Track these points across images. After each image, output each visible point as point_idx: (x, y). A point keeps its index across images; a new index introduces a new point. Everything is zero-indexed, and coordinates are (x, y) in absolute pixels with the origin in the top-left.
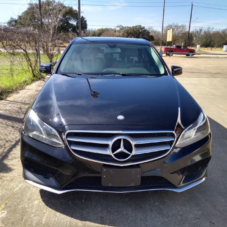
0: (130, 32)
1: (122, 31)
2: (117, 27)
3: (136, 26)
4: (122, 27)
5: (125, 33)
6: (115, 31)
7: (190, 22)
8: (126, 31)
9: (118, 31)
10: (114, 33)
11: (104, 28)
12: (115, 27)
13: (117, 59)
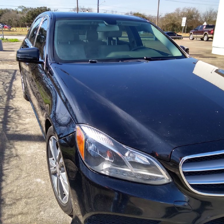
0: (35, 14)
1: (25, 12)
2: (19, 7)
3: (41, 8)
4: (25, 7)
5: (29, 15)
6: (18, 13)
7: (98, 5)
8: (31, 13)
9: (20, 12)
10: (17, 14)
11: (3, 9)
12: (17, 8)
13: (84, 41)
